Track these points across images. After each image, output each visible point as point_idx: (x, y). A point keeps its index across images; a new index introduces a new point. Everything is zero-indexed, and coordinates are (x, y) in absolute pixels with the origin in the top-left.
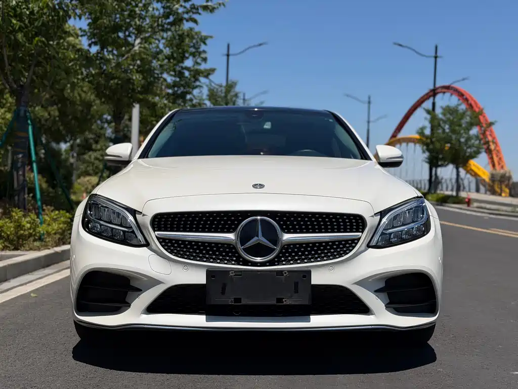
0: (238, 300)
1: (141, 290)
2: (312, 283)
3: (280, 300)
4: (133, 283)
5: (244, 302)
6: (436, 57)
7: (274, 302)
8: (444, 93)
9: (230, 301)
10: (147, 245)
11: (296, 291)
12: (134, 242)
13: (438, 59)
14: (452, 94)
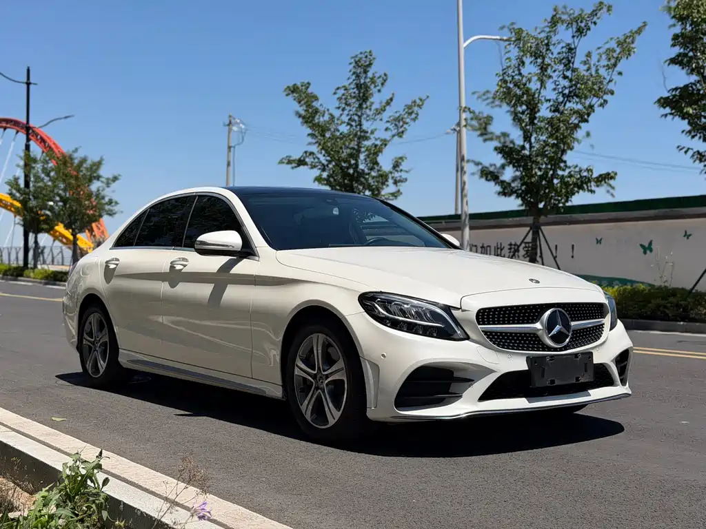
0: (553, 382)
1: (473, 380)
2: (594, 363)
3: (577, 379)
4: (456, 374)
5: (557, 383)
6: (28, 84)
7: (574, 381)
8: (5, 128)
9: (548, 383)
10: (467, 338)
11: (586, 371)
12: (455, 337)
13: (31, 87)
14: (17, 132)
